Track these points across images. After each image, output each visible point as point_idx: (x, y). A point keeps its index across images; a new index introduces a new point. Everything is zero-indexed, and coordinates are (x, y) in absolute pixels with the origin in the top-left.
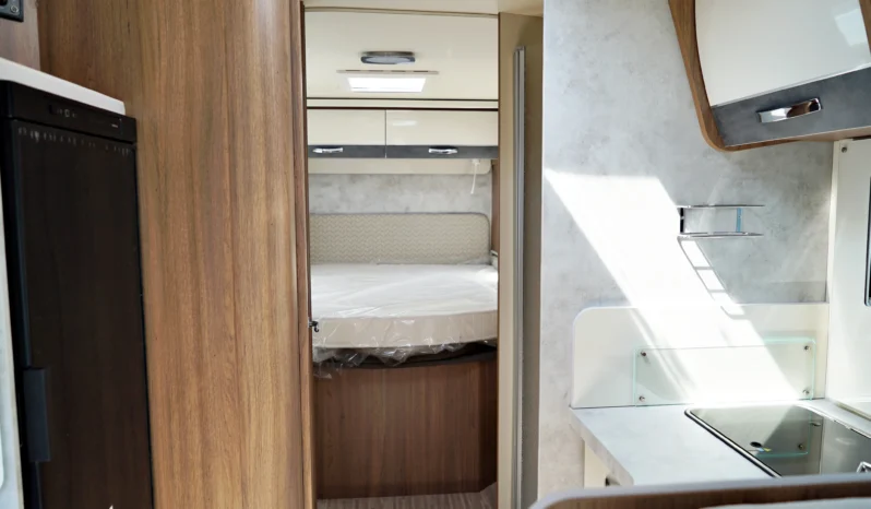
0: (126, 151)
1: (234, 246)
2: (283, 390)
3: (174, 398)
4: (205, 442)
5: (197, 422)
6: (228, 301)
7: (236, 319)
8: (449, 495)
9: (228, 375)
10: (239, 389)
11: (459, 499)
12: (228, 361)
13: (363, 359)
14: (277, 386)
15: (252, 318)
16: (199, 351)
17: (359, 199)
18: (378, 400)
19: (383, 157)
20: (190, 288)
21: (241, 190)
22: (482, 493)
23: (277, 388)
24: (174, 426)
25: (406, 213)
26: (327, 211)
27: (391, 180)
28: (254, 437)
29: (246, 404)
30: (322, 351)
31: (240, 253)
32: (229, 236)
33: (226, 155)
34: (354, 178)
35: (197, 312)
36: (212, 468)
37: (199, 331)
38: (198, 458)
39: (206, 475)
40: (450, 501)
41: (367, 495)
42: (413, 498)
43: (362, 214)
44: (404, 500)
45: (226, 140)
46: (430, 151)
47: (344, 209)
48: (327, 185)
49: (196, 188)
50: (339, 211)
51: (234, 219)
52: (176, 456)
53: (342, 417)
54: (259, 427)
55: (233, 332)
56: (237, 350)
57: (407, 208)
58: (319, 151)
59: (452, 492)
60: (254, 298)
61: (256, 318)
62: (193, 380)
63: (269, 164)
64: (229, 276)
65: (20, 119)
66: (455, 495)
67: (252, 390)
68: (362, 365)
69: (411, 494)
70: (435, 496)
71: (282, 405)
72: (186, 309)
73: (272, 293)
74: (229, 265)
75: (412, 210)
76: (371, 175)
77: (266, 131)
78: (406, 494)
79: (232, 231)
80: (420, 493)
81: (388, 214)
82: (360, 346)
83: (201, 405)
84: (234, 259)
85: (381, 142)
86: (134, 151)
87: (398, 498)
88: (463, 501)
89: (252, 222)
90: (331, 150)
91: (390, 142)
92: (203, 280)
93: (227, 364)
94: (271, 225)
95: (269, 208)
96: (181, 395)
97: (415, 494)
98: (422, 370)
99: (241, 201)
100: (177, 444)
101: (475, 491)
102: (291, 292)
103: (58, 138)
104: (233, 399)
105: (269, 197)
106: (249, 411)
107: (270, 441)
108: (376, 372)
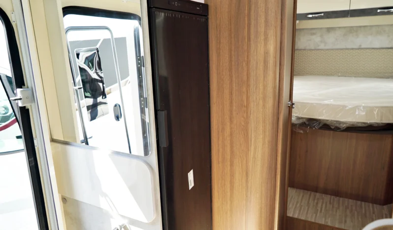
0: (203, 20)
1: (248, 63)
2: (267, 134)
3: (220, 131)
4: (232, 152)
5: (229, 142)
6: (244, 89)
7: (248, 98)
8: (363, 203)
9: (243, 124)
10: (247, 130)
11: (369, 206)
12: (243, 117)
13: (321, 125)
14: (264, 132)
15: (255, 99)
16: (231, 111)
17: (331, 41)
18: (327, 146)
19: (348, 17)
20: (228, 82)
21: (252, 37)
22: (385, 207)
23: (265, 132)
24: (220, 142)
25: (359, 49)
26: (313, 48)
27: (351, 30)
28: (252, 153)
29: (250, 137)
30: (298, 118)
31: (251, 67)
32: (246, 59)
33: (246, 19)
34: (329, 30)
35: (231, 94)
36: (234, 162)
37: (231, 103)
38: (229, 157)
39: (232, 165)
40: (363, 205)
41: (316, 191)
42: (341, 199)
43: (332, 49)
44: (337, 199)
45: (246, 12)
46: (379, 11)
47: (322, 46)
48: (314, 34)
49: (233, 35)
50: (320, 48)
51: (248, 51)
52: (220, 154)
53: (307, 151)
54: (255, 149)
55: (246, 104)
56: (247, 113)
57: (360, 46)
58: (310, 16)
59: (365, 201)
60: (256, 89)
61: (256, 99)
62: (228, 124)
63: (266, 21)
64: (245, 78)
65: (155, 8)
66: (367, 203)
67: (253, 132)
68: (321, 128)
69: (341, 197)
70: (355, 201)
71: (267, 140)
72: (227, 92)
73: (265, 87)
74: (245, 73)
75: (363, 47)
76: (340, 28)
77: (266, 5)
78: (338, 196)
79: (247, 56)
80: (346, 197)
81: (348, 49)
82: (320, 118)
83: (231, 135)
84: (248, 70)
85: (346, 8)
86: (207, 20)
87: (332, 197)
88: (371, 209)
89: (257, 52)
90: (317, 15)
91: (353, 8)
92: (234, 79)
93: (243, 118)
94: (266, 53)
95: (266, 44)
96: (223, 129)
97: (343, 197)
98: (354, 135)
99: (252, 42)
100: (221, 149)
101: (380, 204)
102: (275, 87)
103: (172, 15)
104: (244, 135)
105: (266, 39)
106: (251, 141)
107: (260, 156)
108: (327, 132)
